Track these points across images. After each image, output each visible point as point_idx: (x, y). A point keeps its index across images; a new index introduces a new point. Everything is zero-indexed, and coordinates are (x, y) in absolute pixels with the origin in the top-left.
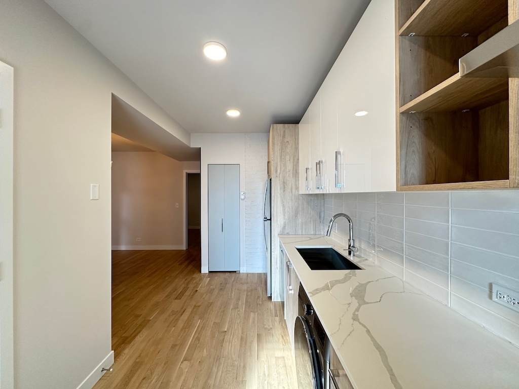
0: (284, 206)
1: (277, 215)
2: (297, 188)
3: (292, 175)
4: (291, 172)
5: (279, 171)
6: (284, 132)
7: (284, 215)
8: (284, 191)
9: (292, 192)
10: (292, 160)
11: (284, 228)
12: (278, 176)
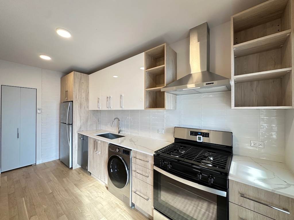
0: (80, 116)
1: (76, 122)
2: (88, 107)
3: (85, 100)
4: (85, 98)
5: (78, 98)
6: (81, 77)
7: (81, 121)
8: (81, 108)
9: (85, 109)
10: (85, 93)
11: (80, 128)
12: (77, 100)
